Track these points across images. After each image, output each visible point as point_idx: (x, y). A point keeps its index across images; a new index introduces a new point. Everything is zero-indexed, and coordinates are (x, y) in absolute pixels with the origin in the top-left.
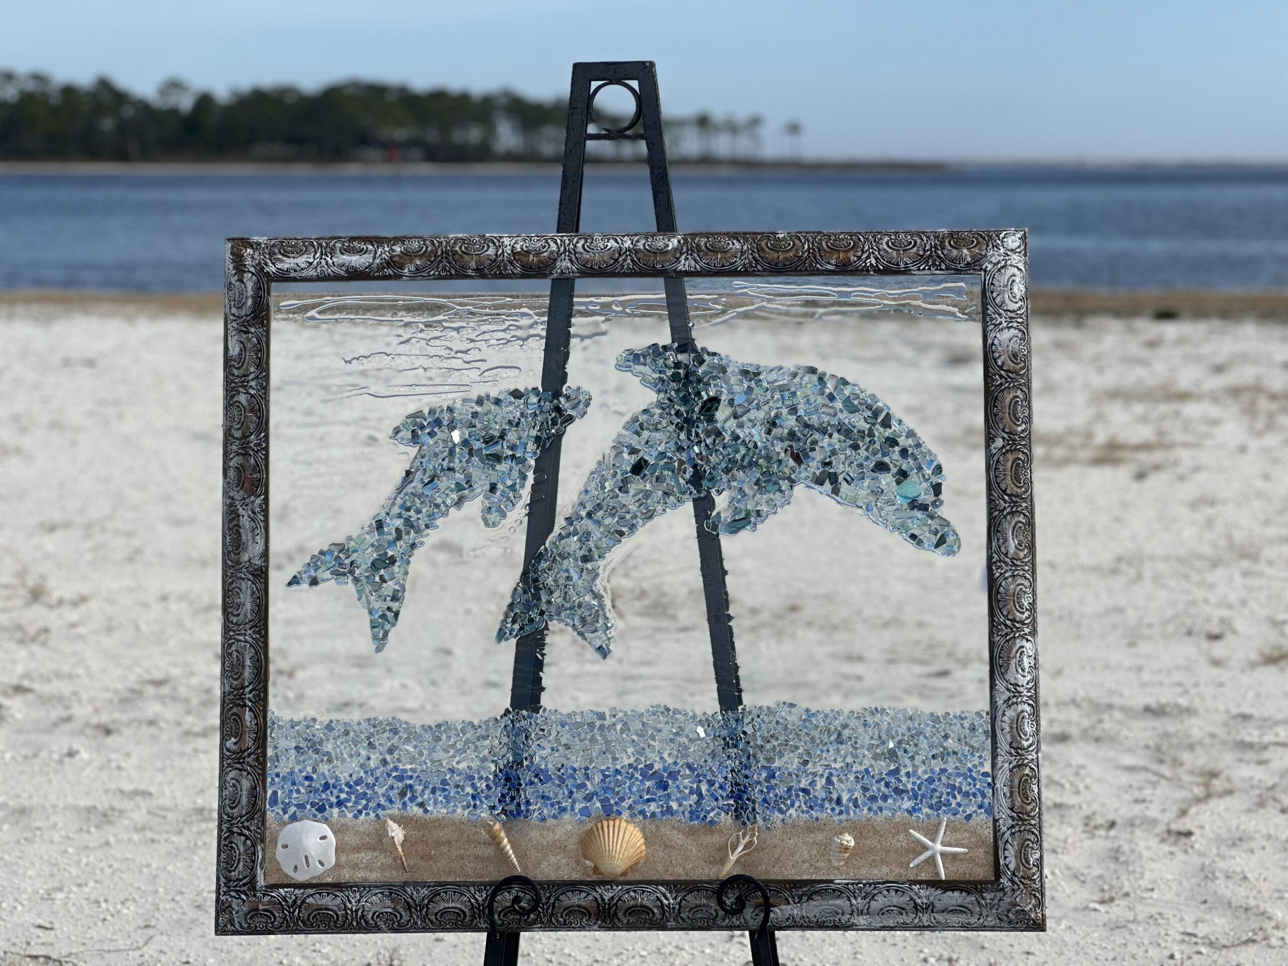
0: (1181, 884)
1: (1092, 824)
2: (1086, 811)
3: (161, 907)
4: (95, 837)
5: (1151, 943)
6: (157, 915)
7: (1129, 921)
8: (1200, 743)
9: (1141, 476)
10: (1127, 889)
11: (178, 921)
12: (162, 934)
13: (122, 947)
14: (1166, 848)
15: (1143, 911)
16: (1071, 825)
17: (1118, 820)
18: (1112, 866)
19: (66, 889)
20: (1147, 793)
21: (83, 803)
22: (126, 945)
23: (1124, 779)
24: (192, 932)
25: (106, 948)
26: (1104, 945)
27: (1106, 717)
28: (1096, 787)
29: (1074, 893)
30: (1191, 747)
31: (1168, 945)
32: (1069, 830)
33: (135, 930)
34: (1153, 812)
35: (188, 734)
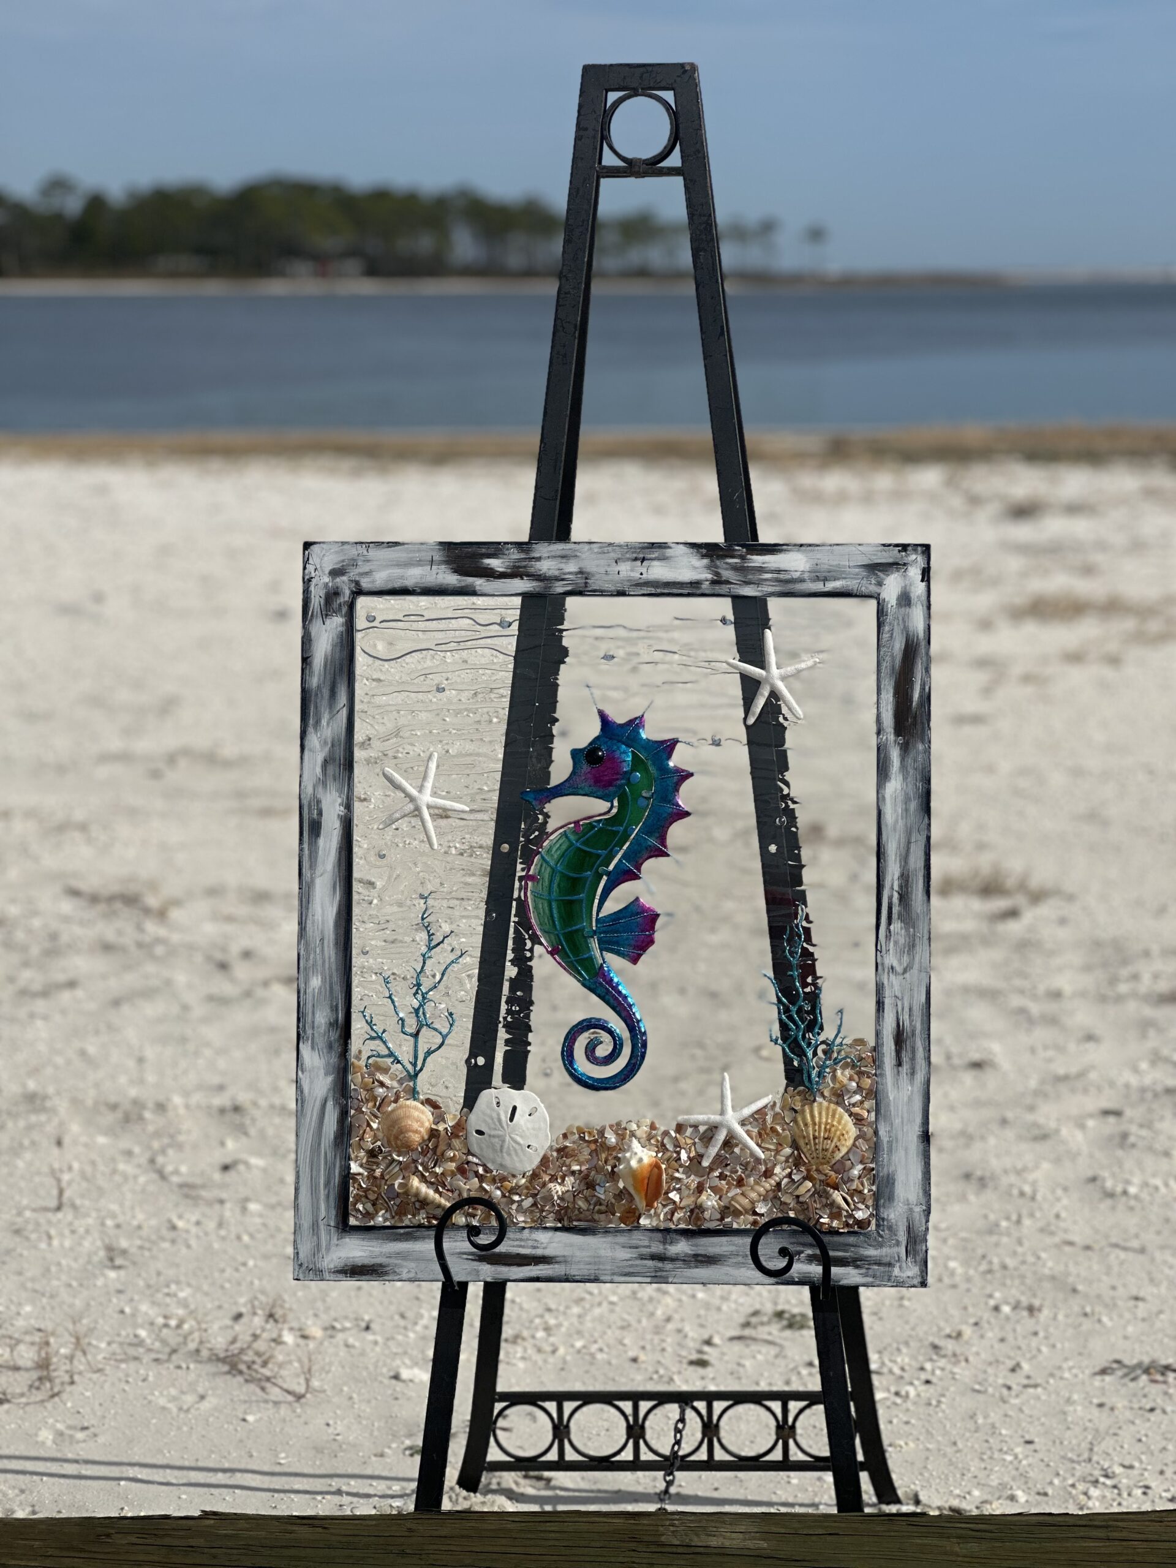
35: (24, 993)
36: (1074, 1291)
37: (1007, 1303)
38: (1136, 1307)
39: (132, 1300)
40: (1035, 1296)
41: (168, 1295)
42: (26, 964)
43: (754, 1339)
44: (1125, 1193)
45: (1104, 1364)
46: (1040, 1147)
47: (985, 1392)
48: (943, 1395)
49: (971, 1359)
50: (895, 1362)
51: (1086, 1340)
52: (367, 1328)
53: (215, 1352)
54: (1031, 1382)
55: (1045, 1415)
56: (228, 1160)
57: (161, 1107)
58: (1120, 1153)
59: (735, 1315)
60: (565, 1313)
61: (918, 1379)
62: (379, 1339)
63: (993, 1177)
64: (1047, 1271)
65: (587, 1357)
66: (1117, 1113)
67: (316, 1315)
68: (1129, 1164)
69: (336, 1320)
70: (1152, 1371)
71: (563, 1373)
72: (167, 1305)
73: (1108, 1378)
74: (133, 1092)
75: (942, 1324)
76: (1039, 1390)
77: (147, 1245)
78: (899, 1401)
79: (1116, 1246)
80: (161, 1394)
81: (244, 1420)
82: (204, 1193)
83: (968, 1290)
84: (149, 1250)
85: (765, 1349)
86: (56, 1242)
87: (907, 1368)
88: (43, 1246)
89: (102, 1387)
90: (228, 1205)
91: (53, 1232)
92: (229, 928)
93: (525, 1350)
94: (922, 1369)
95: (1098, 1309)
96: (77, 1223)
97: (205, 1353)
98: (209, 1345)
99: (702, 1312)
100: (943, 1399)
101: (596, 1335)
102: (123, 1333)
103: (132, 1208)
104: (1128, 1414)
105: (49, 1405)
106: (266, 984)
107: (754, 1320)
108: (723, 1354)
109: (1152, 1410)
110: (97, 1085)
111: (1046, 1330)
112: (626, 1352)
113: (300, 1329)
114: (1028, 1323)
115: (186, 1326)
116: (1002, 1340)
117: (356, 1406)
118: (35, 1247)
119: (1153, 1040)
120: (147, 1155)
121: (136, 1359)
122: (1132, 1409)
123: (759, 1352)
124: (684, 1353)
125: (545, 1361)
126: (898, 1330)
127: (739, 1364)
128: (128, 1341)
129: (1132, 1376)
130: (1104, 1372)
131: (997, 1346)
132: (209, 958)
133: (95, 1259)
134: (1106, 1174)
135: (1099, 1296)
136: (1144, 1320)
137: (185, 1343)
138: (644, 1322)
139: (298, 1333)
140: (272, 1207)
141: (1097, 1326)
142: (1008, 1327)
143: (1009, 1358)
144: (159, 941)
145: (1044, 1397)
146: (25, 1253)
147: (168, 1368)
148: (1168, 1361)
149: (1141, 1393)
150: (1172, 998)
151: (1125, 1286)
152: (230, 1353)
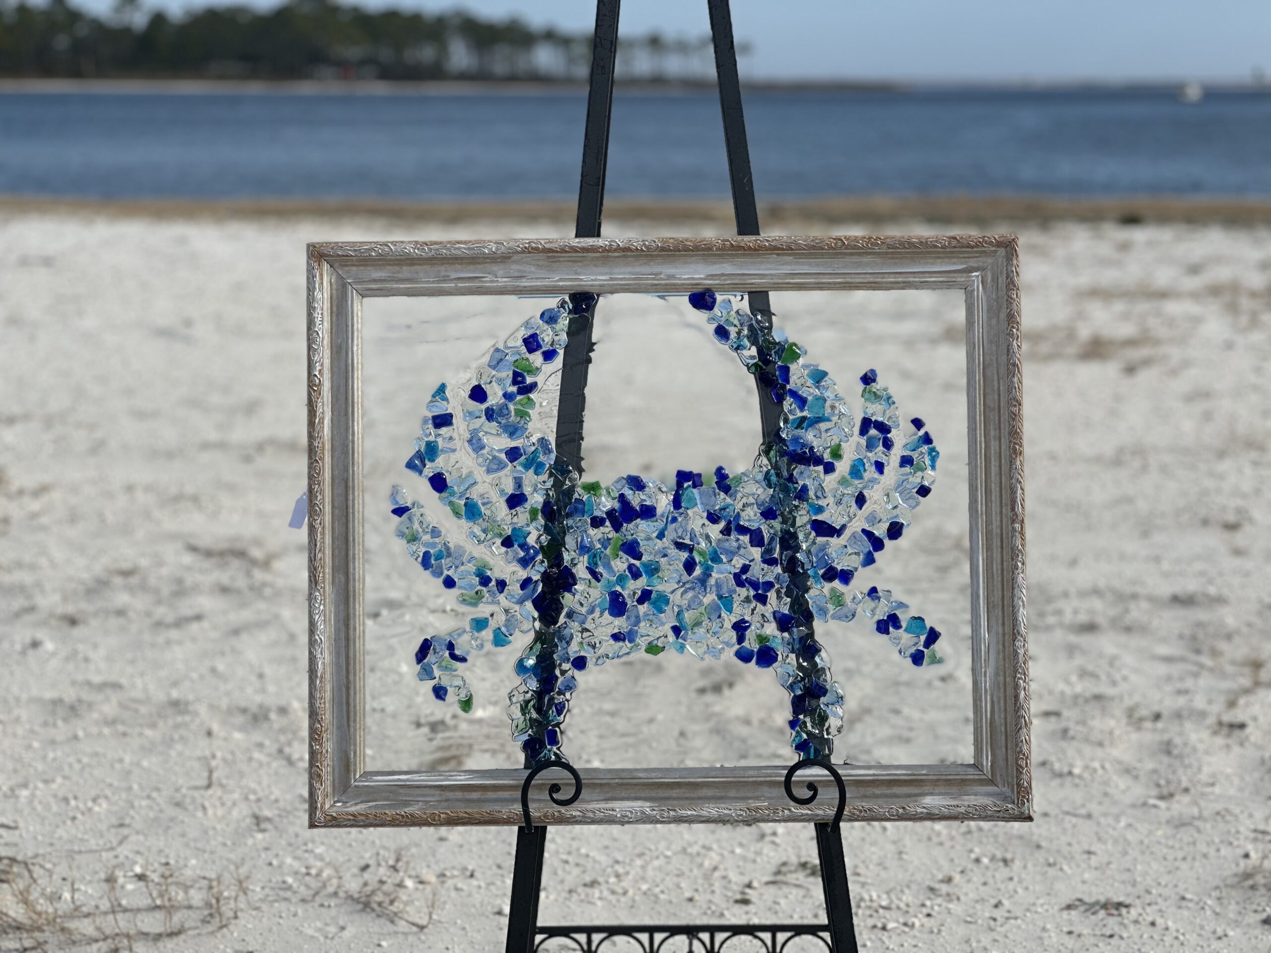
0: (1242, 778)
1: (1137, 715)
2: (1128, 702)
3: (136, 804)
4: (62, 730)
5: (1222, 842)
6: (132, 813)
7: (1193, 818)
8: (1238, 632)
9: (1130, 370)
10: (1185, 783)
11: (156, 819)
12: (138, 833)
13: (94, 848)
14: (1220, 741)
15: (1209, 808)
16: (1113, 716)
17: (1165, 713)
18: (1166, 760)
19: (31, 786)
20: (1189, 683)
21: (49, 695)
22: (98, 845)
23: (1162, 669)
24: (171, 832)
25: (76, 848)
26: (1171, 843)
27: (1132, 606)
28: (1133, 678)
29: (1128, 788)
30: (1229, 637)
31: (1241, 842)
32: (1112, 723)
33: (108, 830)
34: (1199, 702)
35: (159, 625)
36: (1039, 847)
37: (985, 856)
38: (1089, 859)
39: (277, 855)
40: (1006, 850)
41: (306, 851)
42: (159, 602)
43: (786, 883)
44: (1070, 773)
45: (1069, 902)
47: (976, 922)
48: (942, 925)
49: (962, 898)
50: (900, 900)
51: (1052, 884)
52: (472, 876)
53: (350, 893)
54: (1012, 915)
55: (1026, 940)
57: (283, 711)
58: (1063, 744)
59: (768, 866)
60: (630, 865)
61: (921, 913)
62: (483, 884)
64: (1015, 832)
65: (652, 898)
66: (1057, 714)
67: (428, 866)
68: (1071, 752)
69: (445, 869)
70: (1109, 906)
71: (634, 910)
72: (306, 859)
73: (1073, 913)
74: (258, 699)
75: (935, 872)
76: (1019, 921)
77: (284, 814)
78: (907, 929)
79: (1067, 813)
80: (309, 926)
81: (379, 945)
83: (953, 847)
84: (287, 817)
85: (794, 891)
86: (210, 812)
87: (911, 904)
88: (200, 814)
89: (260, 921)
91: (207, 804)
93: (601, 892)
94: (923, 905)
95: (1060, 859)
96: (226, 797)
97: (341, 894)
98: (344, 889)
99: (741, 863)
100: (943, 928)
101: (658, 880)
102: (274, 880)
103: (269, 786)
104: (1093, 940)
105: (219, 935)
107: (784, 869)
108: (761, 895)
109: (1111, 936)
110: (228, 694)
111: (1019, 877)
112: (683, 893)
113: (417, 877)
114: (1004, 872)
115: (325, 875)
116: (985, 884)
117: (469, 934)
118: (194, 816)
119: (1079, 661)
120: (276, 746)
121: (286, 899)
122: (1095, 935)
123: (790, 893)
124: (730, 894)
125: (618, 901)
126: (900, 876)
127: (775, 903)
128: (278, 886)
129: (1093, 910)
130: (1069, 907)
131: (982, 888)
133: (243, 825)
134: (1053, 758)
135: (1059, 851)
136: (1096, 869)
137: (325, 887)
138: (695, 871)
139: (417, 880)
141: (1060, 873)
142: (989, 874)
143: (993, 897)
144: (264, 584)
145: (1023, 927)
146: (186, 820)
147: (313, 907)
148: (1121, 899)
149: (1101, 924)
150: (1090, 628)
151: (1079, 843)
152: (363, 894)
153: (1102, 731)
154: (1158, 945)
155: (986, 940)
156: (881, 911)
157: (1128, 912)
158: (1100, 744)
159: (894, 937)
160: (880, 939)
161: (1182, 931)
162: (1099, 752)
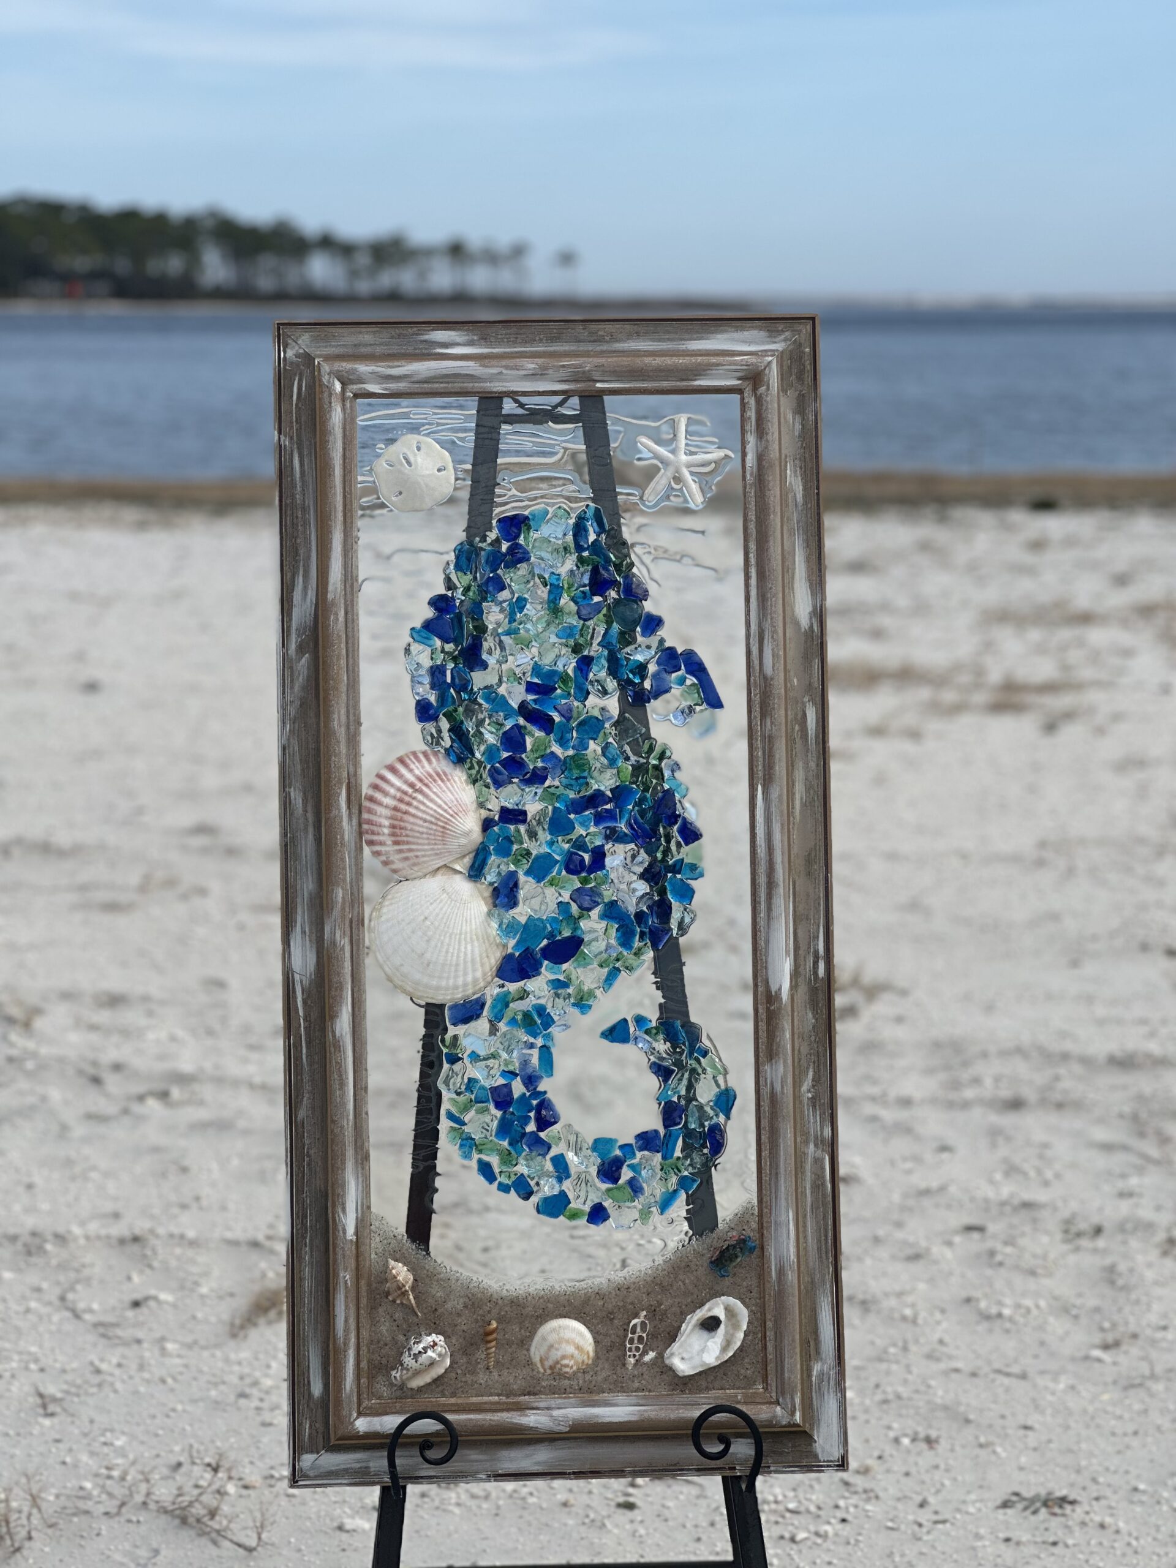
1: (1074, 1229)
2: (1063, 1211)
7: (1143, 1377)
9: (1050, 727)
10: (1132, 1328)
15: (1159, 1360)
16: (1047, 1232)
17: (1107, 1225)
18: (1109, 1293)
20: (1134, 1181)
23: (1101, 1161)
26: (1118, 1412)
27: (1062, 1071)
28: (1070, 1176)
29: (1067, 1333)
32: (1045, 1239)
34: (1146, 1213)
36: (968, 1421)
37: (906, 1435)
38: (1026, 1436)
39: (71, 1450)
40: (930, 1426)
41: (105, 1444)
44: (1000, 1315)
45: (1004, 1497)
46: (916, 1268)
47: (898, 1529)
48: (860, 1534)
49: (881, 1495)
50: (809, 1499)
51: (985, 1472)
53: (162, 1504)
54: (940, 1518)
55: (957, 1552)
56: (137, 1296)
57: (61, 1239)
58: (989, 1272)
61: (835, 1517)
63: (875, 1301)
64: (939, 1401)
65: (519, 1502)
66: (980, 1229)
67: (252, 1463)
68: (999, 1284)
69: (272, 1468)
70: (1050, 1503)
71: (498, 1518)
72: (106, 1456)
73: (1009, 1511)
74: (31, 1222)
76: (948, 1525)
78: (819, 1541)
79: (998, 1372)
80: (116, 1548)
82: (119, 1332)
83: (867, 1422)
84: (78, 1395)
87: (822, 1506)
89: (59, 1543)
90: (145, 1345)
92: (94, 1037)
93: (459, 1496)
94: (837, 1507)
95: (992, 1438)
97: (152, 1506)
98: (154, 1497)
102: (69, 1485)
104: (1032, 1550)
106: (141, 1098)
108: (647, 1495)
109: (1055, 1544)
111: (946, 1463)
112: (555, 1495)
113: (240, 1479)
114: (927, 1457)
115: (130, 1478)
116: (907, 1474)
117: (306, 1558)
119: (1003, 1151)
120: (57, 1291)
121: (86, 1512)
122: (1036, 1543)
123: (681, 1493)
124: (610, 1496)
125: (479, 1507)
127: (663, 1506)
128: (74, 1493)
130: (1005, 1505)
131: (904, 1480)
132: (80, 1072)
133: (25, 1406)
134: (979, 1294)
135: (990, 1426)
136: (1035, 1449)
137: (131, 1495)
139: (240, 1483)
140: (189, 1346)
141: (993, 1458)
142: (911, 1460)
143: (917, 1493)
144: (27, 1054)
145: (953, 1533)
147: (119, 1522)
148: (1063, 1492)
149: (1042, 1527)
150: (1016, 1104)
151: (1014, 1415)
152: (176, 1506)
153: (1035, 1256)
154: (1108, 1553)
155: (911, 1551)
156: (788, 1515)
157: (1073, 1511)
158: (1032, 1273)
159: (804, 1551)
160: (789, 1555)
161: (1135, 1534)
162: (1032, 1284)
